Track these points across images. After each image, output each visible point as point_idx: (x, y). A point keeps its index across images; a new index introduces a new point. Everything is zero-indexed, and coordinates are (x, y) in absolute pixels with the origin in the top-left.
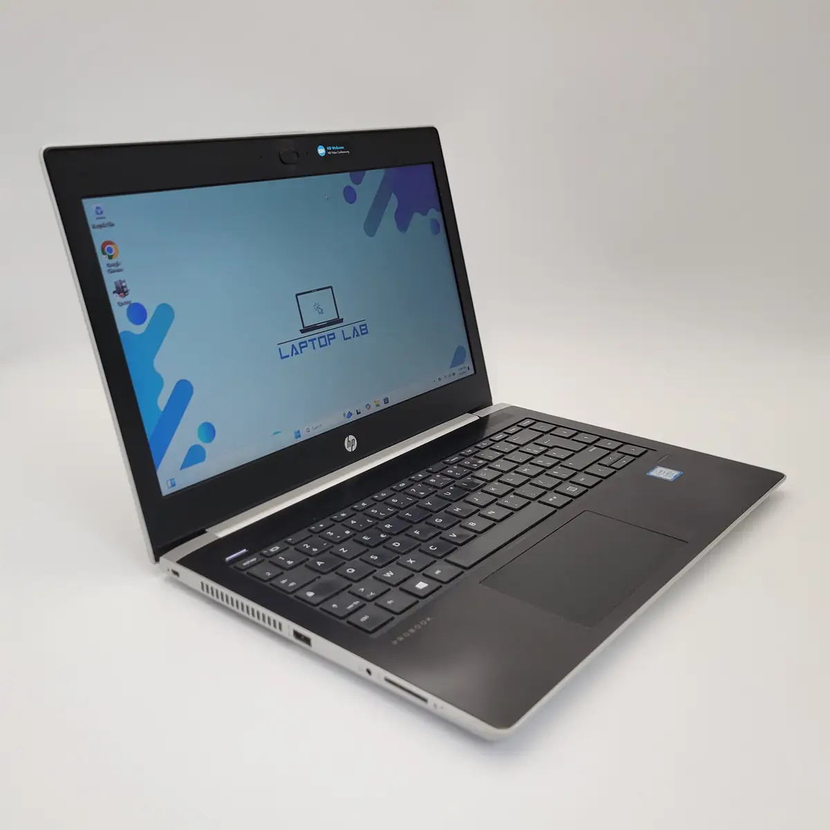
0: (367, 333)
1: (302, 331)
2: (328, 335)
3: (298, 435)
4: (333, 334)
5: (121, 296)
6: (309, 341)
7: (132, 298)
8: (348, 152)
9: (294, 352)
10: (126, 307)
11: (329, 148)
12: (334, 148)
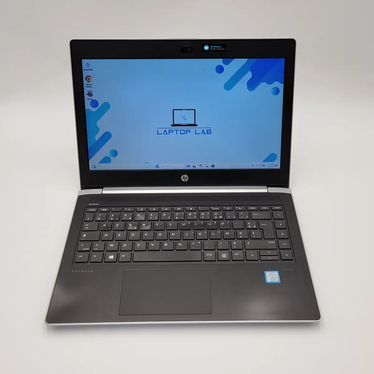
0: (211, 134)
1: (172, 126)
2: (186, 130)
3: (158, 166)
4: (190, 130)
5: (89, 96)
6: (175, 130)
7: (94, 98)
8: (224, 49)
9: (165, 133)
10: (91, 100)
11: (212, 47)
12: (214, 47)
